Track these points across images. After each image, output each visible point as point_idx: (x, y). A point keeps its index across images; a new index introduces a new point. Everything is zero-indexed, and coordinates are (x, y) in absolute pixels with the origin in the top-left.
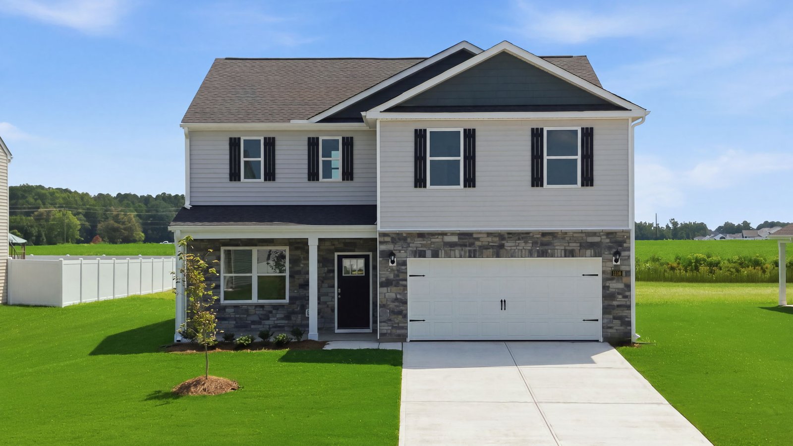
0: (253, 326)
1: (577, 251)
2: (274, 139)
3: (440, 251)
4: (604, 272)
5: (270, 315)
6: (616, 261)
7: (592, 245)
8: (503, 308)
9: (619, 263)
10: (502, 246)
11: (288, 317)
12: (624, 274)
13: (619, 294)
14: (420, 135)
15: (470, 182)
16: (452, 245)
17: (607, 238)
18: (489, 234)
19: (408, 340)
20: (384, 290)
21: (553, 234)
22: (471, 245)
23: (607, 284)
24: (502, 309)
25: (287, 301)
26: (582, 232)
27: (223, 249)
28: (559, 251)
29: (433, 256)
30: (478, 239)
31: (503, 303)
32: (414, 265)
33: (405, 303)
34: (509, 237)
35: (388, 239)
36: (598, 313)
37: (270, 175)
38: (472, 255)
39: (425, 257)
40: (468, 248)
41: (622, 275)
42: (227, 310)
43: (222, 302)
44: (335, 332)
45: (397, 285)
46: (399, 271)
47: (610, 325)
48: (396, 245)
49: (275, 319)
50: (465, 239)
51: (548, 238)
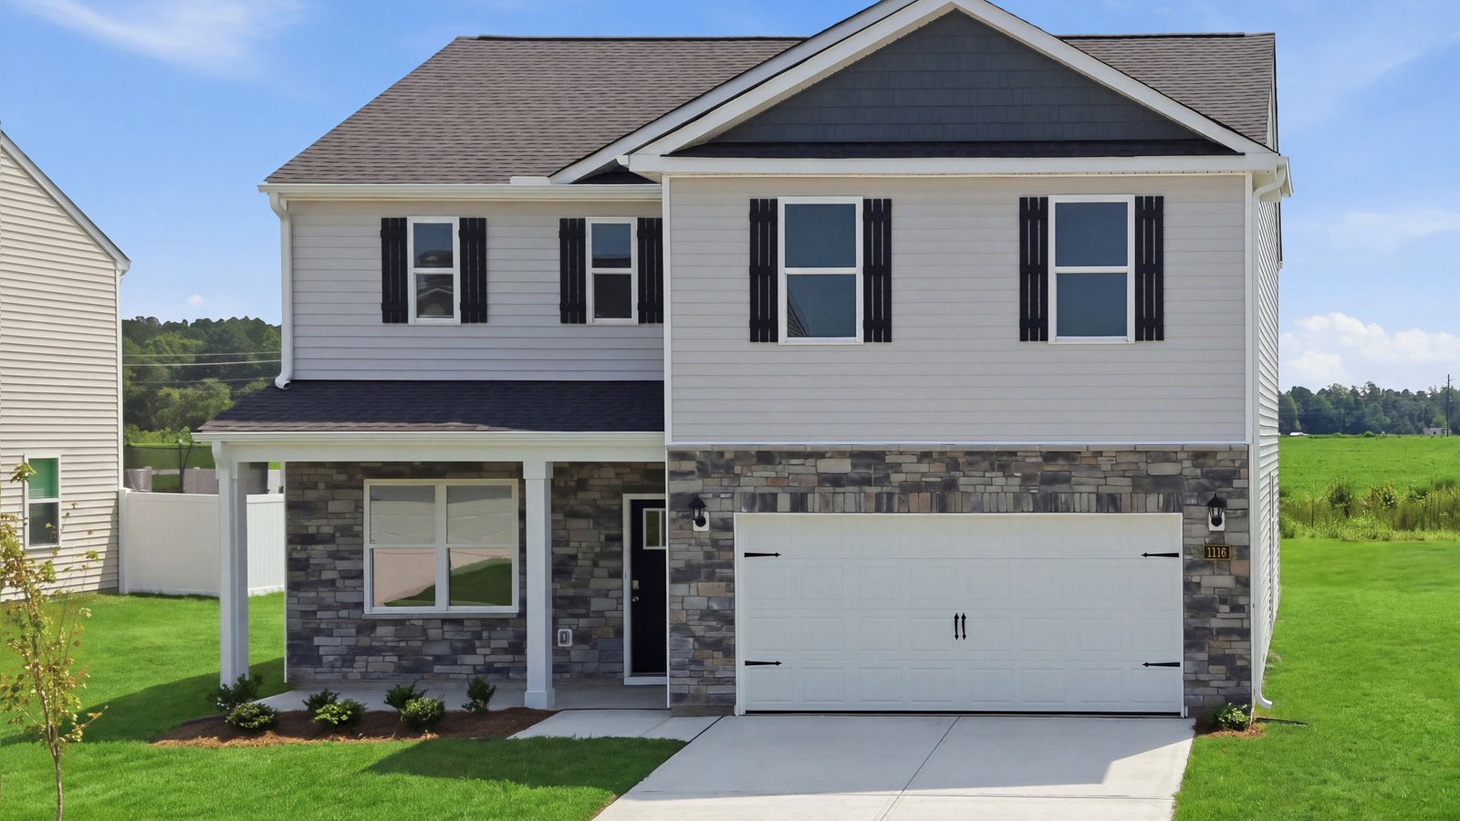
1: (1126, 500)
2: (483, 221)
3: (810, 496)
4: (1187, 548)
5: (477, 643)
6: (1217, 522)
7: (1159, 483)
8: (960, 634)
9: (1221, 527)
10: (951, 485)
11: (516, 648)
12: (1233, 552)
13: (1223, 602)
14: (762, 214)
15: (879, 328)
16: (837, 481)
17: (1194, 466)
18: (925, 456)
19: (738, 710)
20: (682, 589)
21: (1069, 456)
22: (883, 480)
23: (1196, 579)
24: (956, 637)
25: (515, 607)
26: (1135, 451)
28: (1085, 496)
29: (794, 509)
30: (897, 467)
31: (960, 621)
32: (749, 529)
33: (730, 621)
34: (970, 464)
35: (689, 466)
36: (1175, 648)
37: (475, 310)
38: (884, 505)
39: (776, 511)
40: (874, 490)
41: (1228, 557)
42: (380, 630)
44: (625, 684)
45: (711, 577)
46: (715, 543)
47: (1202, 677)
48: (708, 481)
49: (487, 651)
50: (868, 466)
51: (1059, 466)
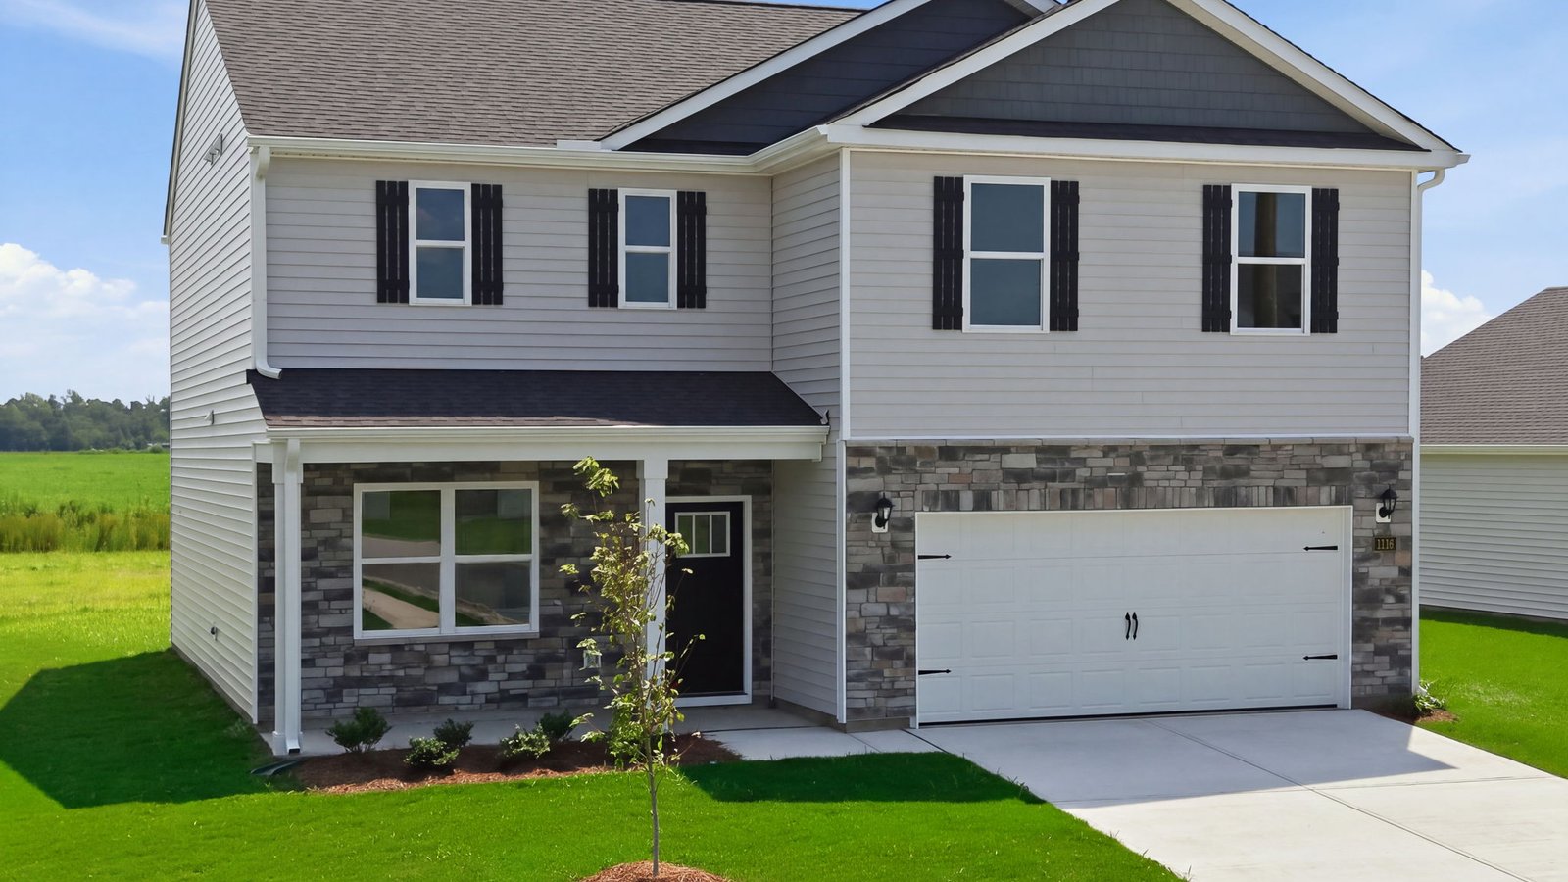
0: (446, 699)
1: (1301, 493)
2: (498, 190)
3: (994, 494)
4: (1357, 541)
5: (490, 668)
6: (1384, 513)
7: (1333, 475)
8: (1131, 634)
9: (1388, 519)
10: (1135, 480)
11: (536, 672)
12: (1399, 544)
13: (1388, 591)
14: (947, 192)
15: (1065, 317)
16: (1020, 477)
17: (1364, 459)
18: (1110, 450)
19: (919, 718)
20: (860, 594)
21: (1250, 449)
22: (1068, 475)
23: (1364, 571)
24: (1127, 637)
25: (533, 627)
26: (1312, 444)
27: (360, 489)
28: (1263, 490)
29: (977, 507)
30: (1082, 461)
31: (1132, 620)
32: (931, 529)
33: (909, 627)
34: (1152, 458)
35: (868, 463)
36: (1341, 639)
37: (489, 289)
38: (1069, 501)
39: (959, 510)
40: (1058, 486)
41: (1394, 549)
42: (374, 658)
43: (359, 634)
45: (892, 582)
46: (894, 544)
47: (1367, 668)
48: (890, 478)
50: (1054, 461)
51: (1238, 460)
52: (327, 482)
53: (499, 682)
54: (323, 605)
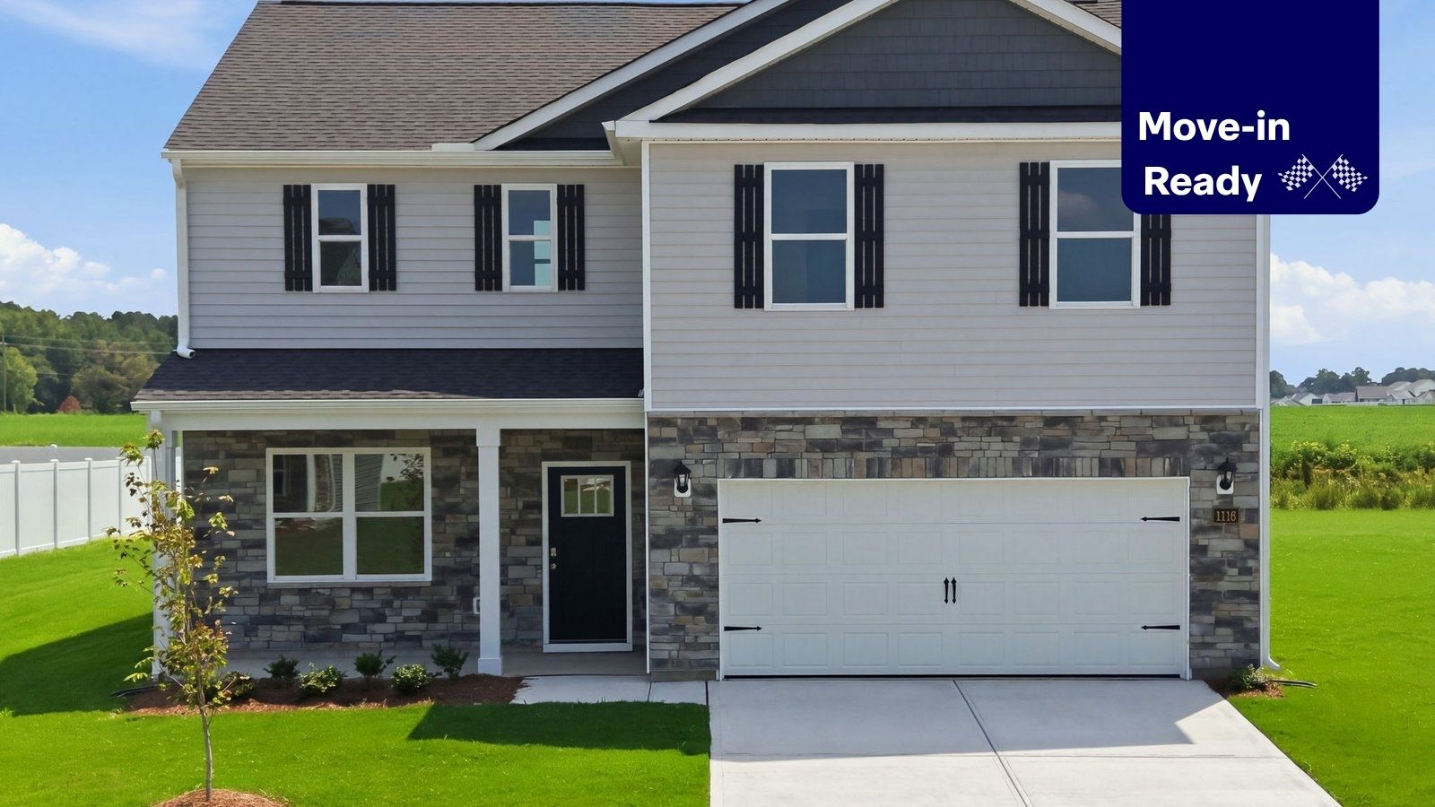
0: (347, 637)
1: (1131, 462)
2: (391, 188)
3: (797, 462)
4: (1194, 514)
5: (387, 611)
6: (1225, 485)
7: (1165, 448)
8: (950, 597)
9: (1231, 491)
10: (947, 450)
11: (429, 616)
12: (1242, 518)
13: (1232, 564)
14: (747, 180)
15: (871, 293)
16: (826, 447)
17: (1203, 430)
18: (918, 421)
19: (721, 674)
20: (661, 555)
21: (1069, 420)
22: (876, 445)
23: (1203, 542)
24: (946, 601)
25: (427, 576)
26: (1142, 415)
27: (271, 452)
28: (1087, 461)
29: (780, 474)
30: (890, 432)
31: (950, 586)
32: (733, 495)
33: (714, 587)
34: (964, 429)
35: (670, 432)
36: (1181, 612)
37: (384, 278)
38: (875, 470)
39: (762, 477)
40: (863, 456)
41: (1237, 521)
42: (286, 600)
43: (273, 579)
44: (544, 651)
45: (694, 543)
46: (696, 508)
47: (1208, 639)
48: (694, 448)
49: (400, 619)
50: (858, 431)
51: (1061, 431)
52: (243, 446)
53: (396, 624)
54: (241, 553)
